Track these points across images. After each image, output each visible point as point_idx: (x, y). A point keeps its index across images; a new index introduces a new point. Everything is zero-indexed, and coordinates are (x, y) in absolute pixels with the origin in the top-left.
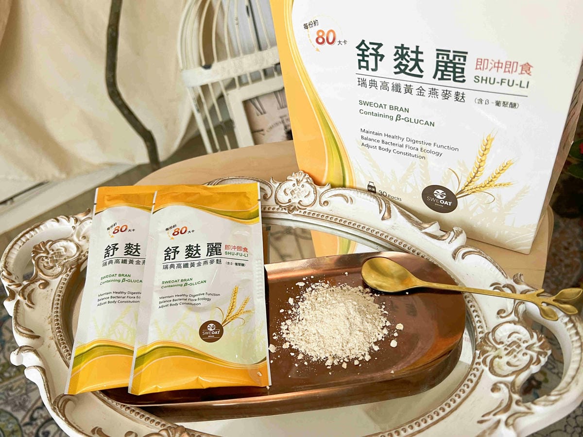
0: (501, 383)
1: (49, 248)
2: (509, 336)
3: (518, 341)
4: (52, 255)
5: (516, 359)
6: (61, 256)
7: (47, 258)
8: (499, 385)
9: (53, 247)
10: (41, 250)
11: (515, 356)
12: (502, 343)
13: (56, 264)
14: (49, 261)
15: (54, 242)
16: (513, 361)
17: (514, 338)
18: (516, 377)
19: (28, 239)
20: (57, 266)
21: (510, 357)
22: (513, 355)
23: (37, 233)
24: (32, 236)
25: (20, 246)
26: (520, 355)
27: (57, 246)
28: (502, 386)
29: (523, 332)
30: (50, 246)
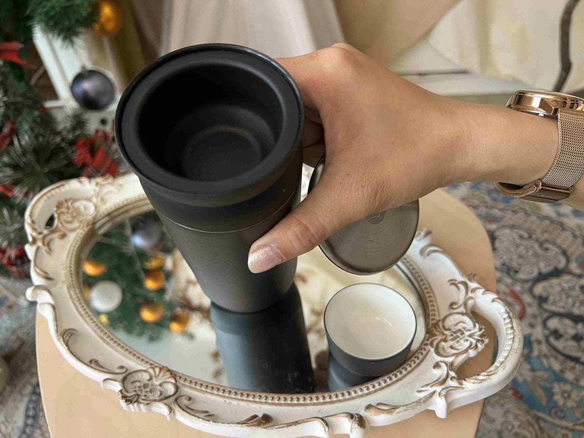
0: (442, 362)
2: (456, 325)
3: (463, 329)
4: (72, 211)
5: (459, 344)
6: (81, 213)
7: (67, 213)
8: (440, 363)
10: (64, 205)
11: (458, 342)
12: (449, 330)
14: (69, 216)
15: (75, 201)
16: (456, 345)
17: (459, 327)
18: (455, 358)
19: (53, 195)
20: (76, 221)
21: (454, 342)
22: (456, 340)
24: (57, 193)
25: (46, 200)
26: (462, 341)
27: (77, 205)
28: (443, 364)
29: (468, 322)
30: (72, 203)
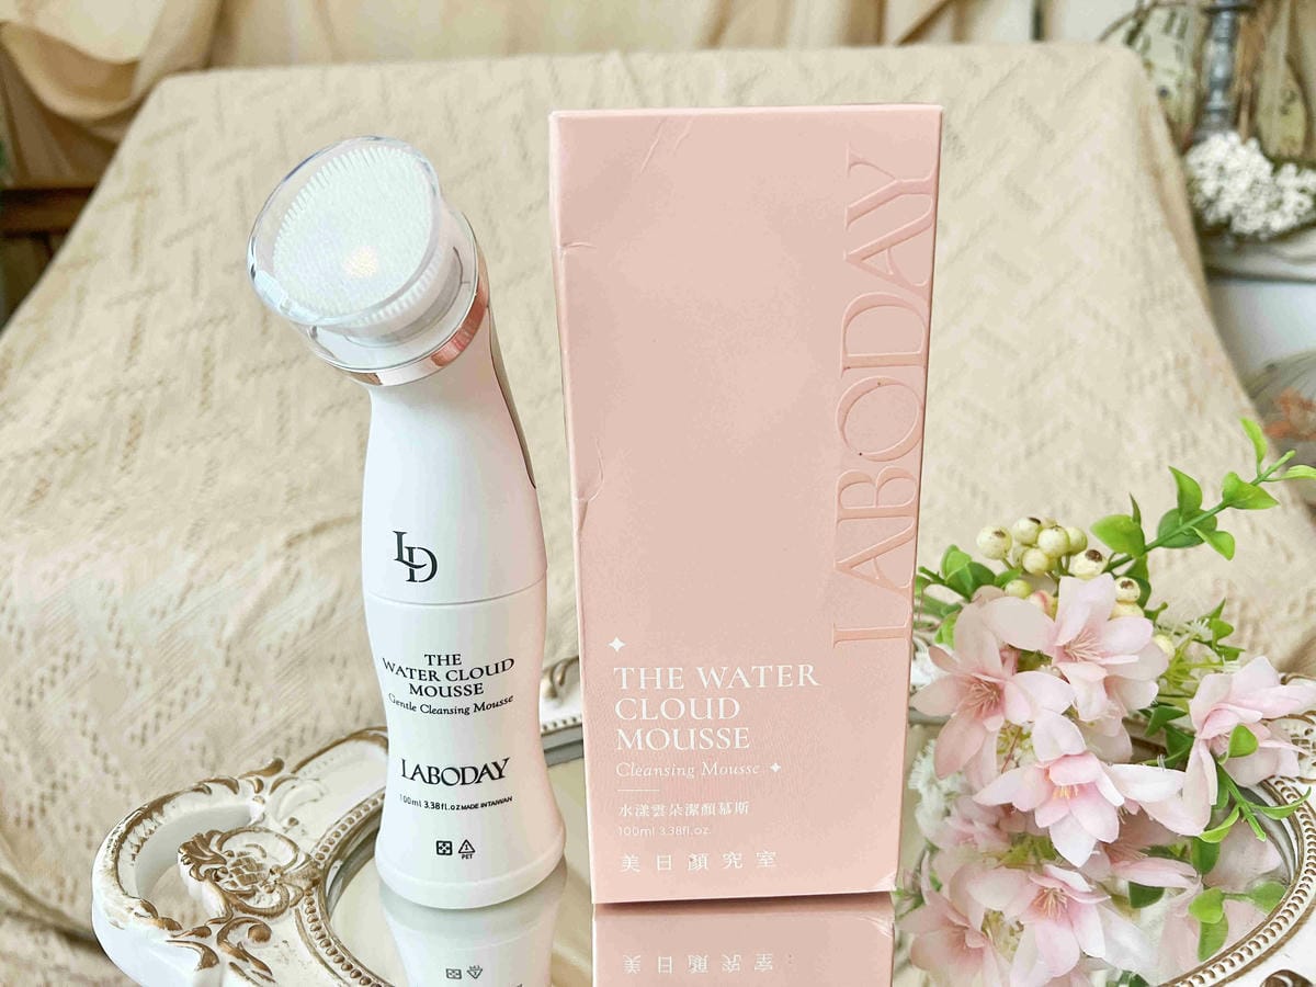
1: (220, 849)
4: (234, 865)
6: (260, 867)
7: (225, 872)
9: (226, 847)
10: (204, 855)
13: (257, 885)
14: (235, 878)
15: (225, 837)
19: (145, 840)
20: (263, 890)
23: (160, 824)
24: (151, 832)
25: (134, 856)
27: (236, 845)
30: (221, 844)
